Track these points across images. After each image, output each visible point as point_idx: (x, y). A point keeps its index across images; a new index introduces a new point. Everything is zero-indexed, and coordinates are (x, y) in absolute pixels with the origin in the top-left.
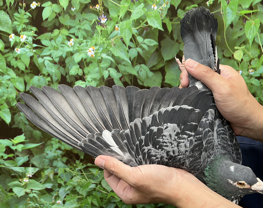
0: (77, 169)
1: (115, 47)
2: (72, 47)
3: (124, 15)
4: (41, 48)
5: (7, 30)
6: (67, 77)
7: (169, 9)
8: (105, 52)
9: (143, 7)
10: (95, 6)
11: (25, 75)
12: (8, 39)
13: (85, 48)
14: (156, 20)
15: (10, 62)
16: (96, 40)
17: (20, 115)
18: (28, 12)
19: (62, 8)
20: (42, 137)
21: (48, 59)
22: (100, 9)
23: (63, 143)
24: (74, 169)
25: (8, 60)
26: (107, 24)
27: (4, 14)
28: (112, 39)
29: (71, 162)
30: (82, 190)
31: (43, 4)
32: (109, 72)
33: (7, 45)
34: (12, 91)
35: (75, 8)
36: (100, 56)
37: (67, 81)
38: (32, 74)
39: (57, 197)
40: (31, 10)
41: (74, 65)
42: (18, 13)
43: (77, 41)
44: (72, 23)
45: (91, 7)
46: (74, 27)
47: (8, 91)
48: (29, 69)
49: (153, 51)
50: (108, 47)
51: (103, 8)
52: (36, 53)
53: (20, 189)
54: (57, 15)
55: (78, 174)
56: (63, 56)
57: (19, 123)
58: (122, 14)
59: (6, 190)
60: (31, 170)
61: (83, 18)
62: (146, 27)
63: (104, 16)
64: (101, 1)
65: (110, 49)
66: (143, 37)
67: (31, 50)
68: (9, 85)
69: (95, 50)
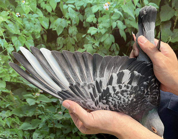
1: (125, 5)
2: (92, 1)
6: (84, 22)
8: (117, 8)
11: (50, 16)
13: (102, 2)
15: (40, 4)
21: (71, 6)
25: (39, 2)
32: (117, 23)
34: (38, 27)
36: (113, 10)
37: (83, 26)
38: (56, 16)
39: (59, 109)
41: (91, 14)
47: (35, 26)
48: (55, 12)
53: (32, 100)
56: (84, 6)
59: (21, 99)
65: (121, 6)
66: (148, 1)
68: (37, 22)
69: (110, 5)
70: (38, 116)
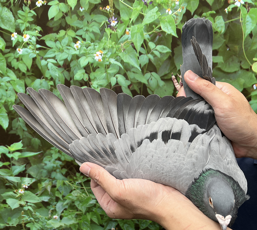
0: (77, 182)
1: (124, 52)
2: (78, 51)
3: (136, 18)
4: (45, 49)
5: (9, 29)
6: (72, 81)
7: (184, 15)
8: (114, 58)
9: (156, 11)
10: (105, 8)
11: (26, 77)
12: (10, 38)
13: (92, 51)
14: (170, 25)
15: (10, 63)
16: (105, 44)
17: (18, 120)
18: (33, 10)
19: (70, 7)
20: (41, 145)
21: (51, 62)
22: (111, 11)
23: (63, 153)
24: (73, 182)
25: (9, 60)
26: (117, 27)
27: (7, 11)
28: (121, 44)
29: (71, 174)
30: (81, 206)
31: (49, 3)
32: (117, 79)
33: (9, 44)
34: (11, 94)
35: (84, 8)
36: (108, 61)
38: (34, 77)
39: (54, 212)
40: (36, 8)
41: (80, 69)
42: (23, 10)
43: (84, 44)
44: (80, 24)
45: (101, 8)
46: (82, 28)
47: (7, 94)
48: (31, 71)
49: (165, 58)
50: (117, 52)
51: (113, 10)
52: (39, 54)
53: (14, 200)
54: (64, 14)
55: (77, 187)
56: (68, 59)
57: (17, 129)
58: (134, 18)
60: (28, 181)
61: (92, 20)
62: (158, 32)
63: (115, 18)
64: (112, 2)
65: (119, 55)
66: (155, 43)
67: (34, 50)
68: (9, 87)
69: (103, 54)
70: (25, 224)
